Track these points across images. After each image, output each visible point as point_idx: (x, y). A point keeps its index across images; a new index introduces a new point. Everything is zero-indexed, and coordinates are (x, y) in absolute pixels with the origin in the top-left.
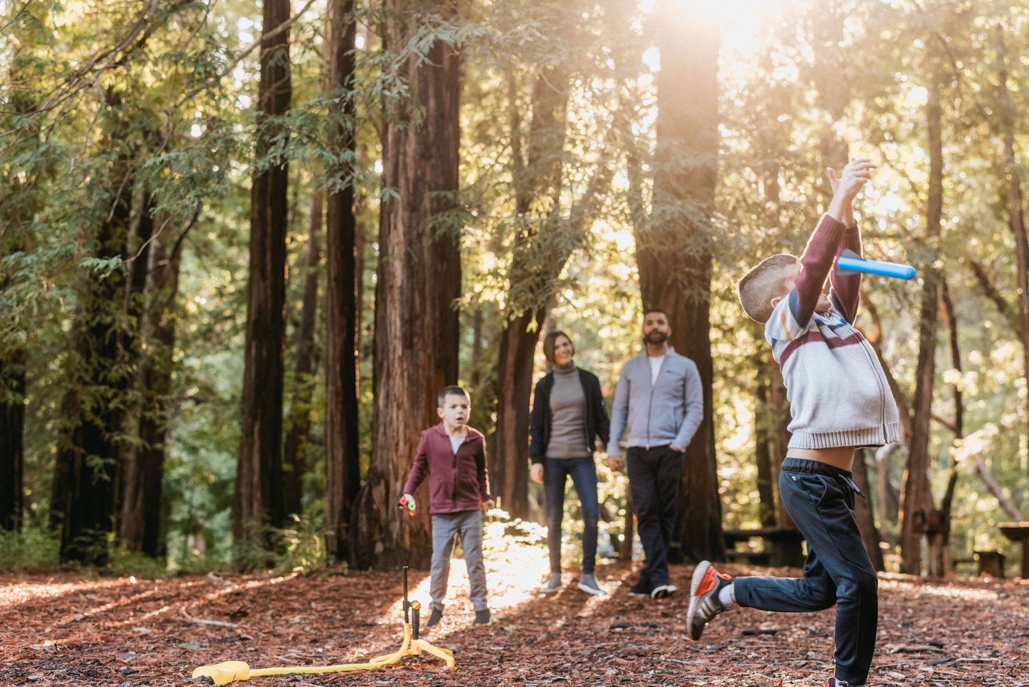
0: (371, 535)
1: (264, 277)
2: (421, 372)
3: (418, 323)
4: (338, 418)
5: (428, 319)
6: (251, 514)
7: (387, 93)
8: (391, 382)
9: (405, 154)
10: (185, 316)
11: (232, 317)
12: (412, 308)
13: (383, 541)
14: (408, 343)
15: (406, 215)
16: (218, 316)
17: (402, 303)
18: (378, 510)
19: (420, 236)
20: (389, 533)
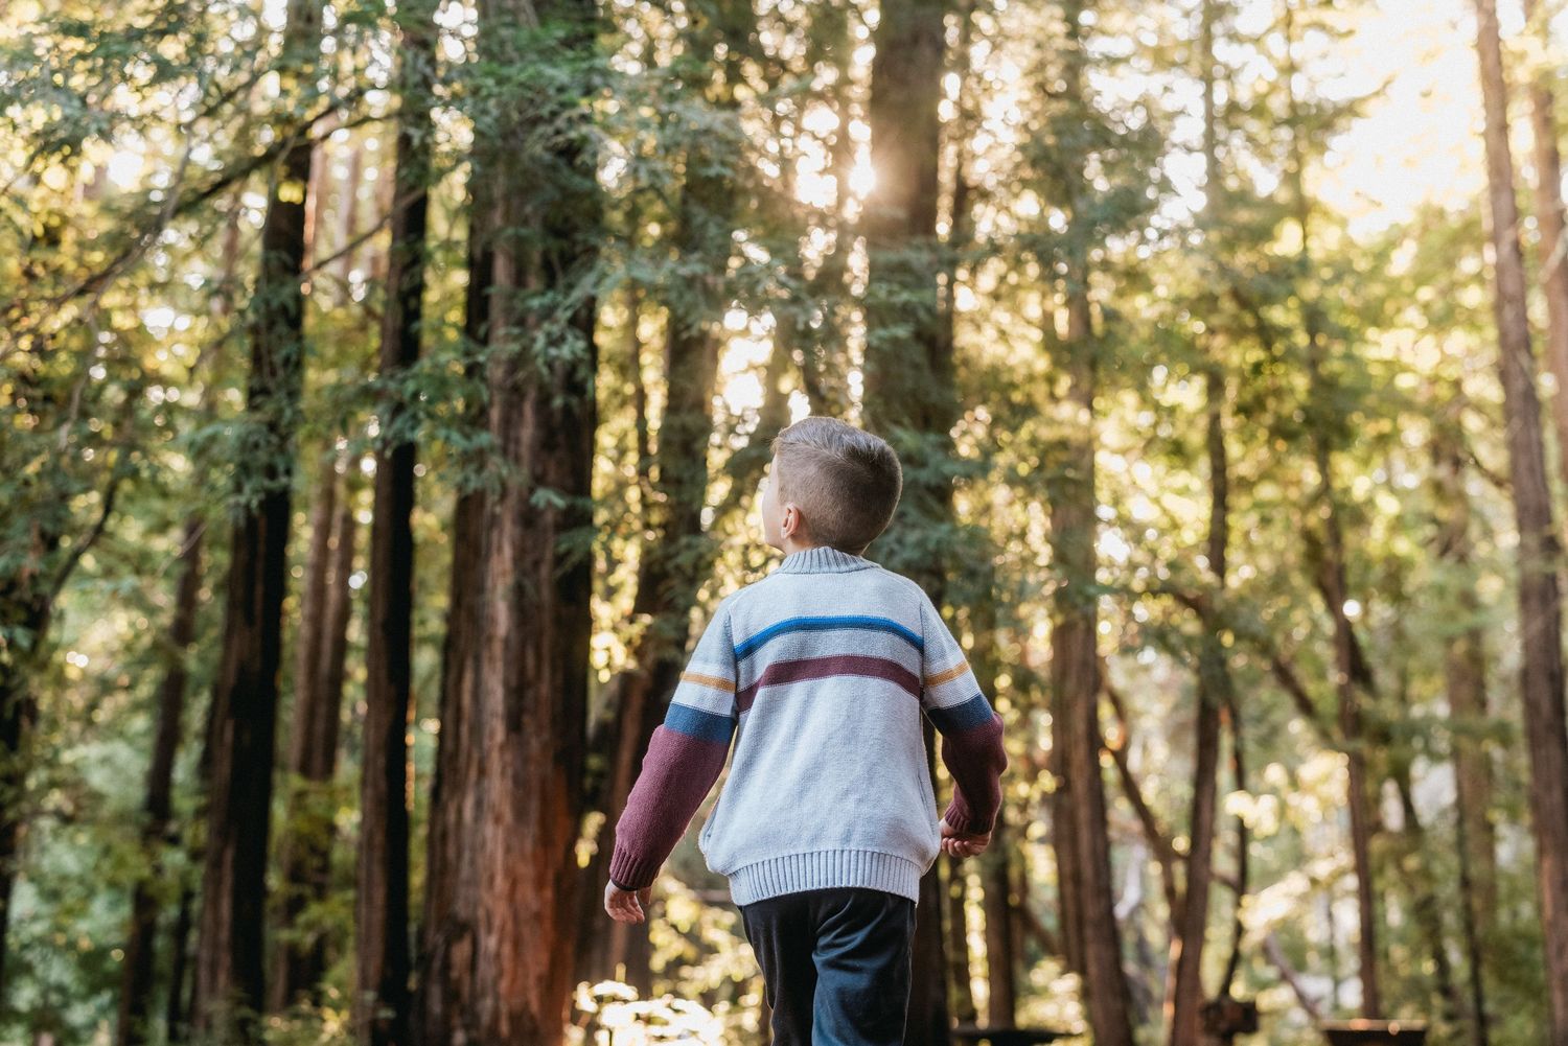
0: (446, 1019)
1: (249, 619)
2: (532, 768)
3: (530, 694)
4: (379, 838)
5: (545, 689)
6: (213, 989)
8: (486, 783)
11: (129, 688)
12: (522, 672)
13: (467, 1028)
15: (518, 531)
16: (106, 686)
17: (507, 664)
18: (459, 981)
19: (537, 564)
20: (476, 1016)
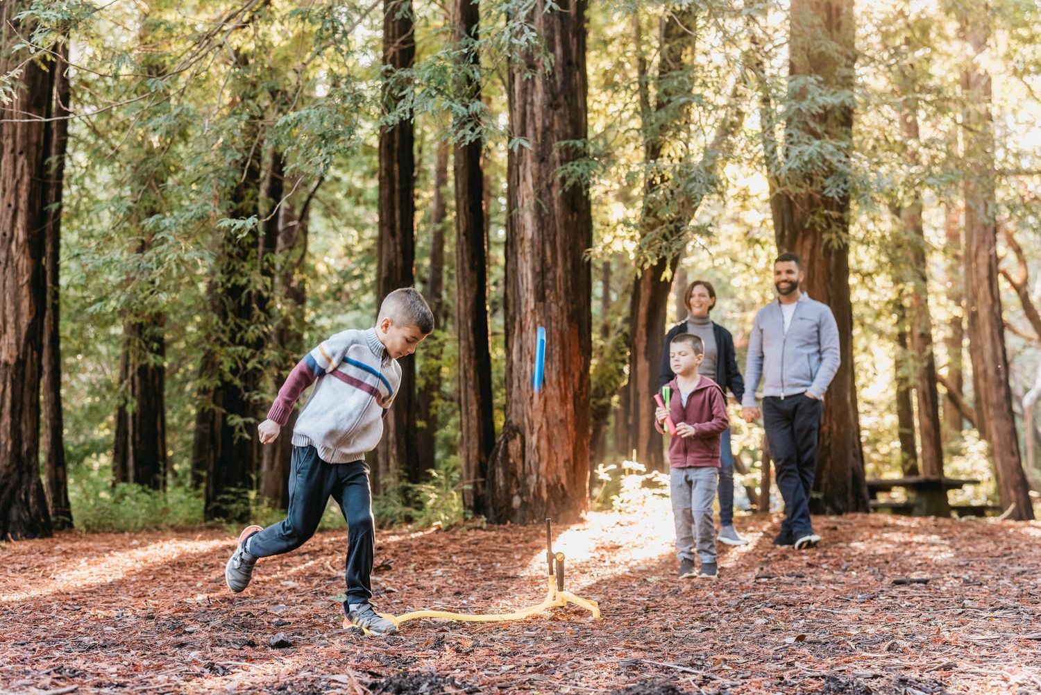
0: (508, 489)
1: (393, 235)
2: (554, 324)
3: (550, 275)
4: (471, 373)
5: (559, 271)
6: (388, 470)
7: (515, 41)
8: (524, 335)
9: (532, 104)
10: (315, 276)
11: (360, 277)
12: (543, 261)
13: (521, 495)
14: (540, 297)
15: (535, 166)
16: (346, 276)
17: (533, 256)
18: (515, 464)
19: (549, 187)
20: (526, 486)
